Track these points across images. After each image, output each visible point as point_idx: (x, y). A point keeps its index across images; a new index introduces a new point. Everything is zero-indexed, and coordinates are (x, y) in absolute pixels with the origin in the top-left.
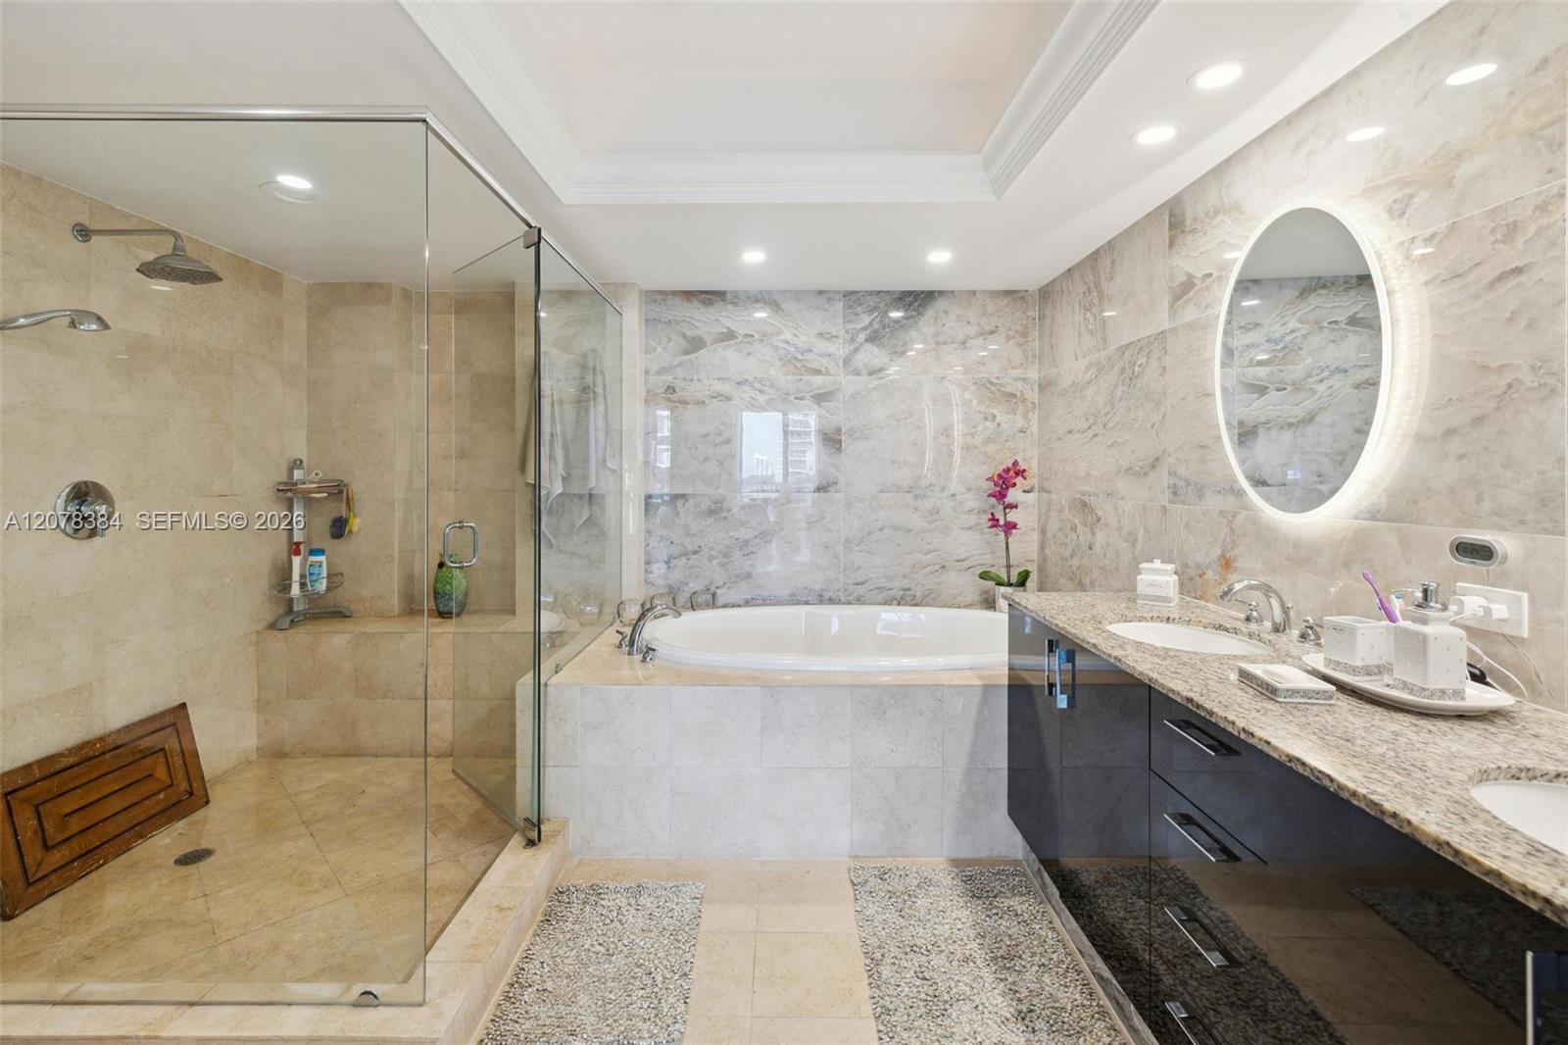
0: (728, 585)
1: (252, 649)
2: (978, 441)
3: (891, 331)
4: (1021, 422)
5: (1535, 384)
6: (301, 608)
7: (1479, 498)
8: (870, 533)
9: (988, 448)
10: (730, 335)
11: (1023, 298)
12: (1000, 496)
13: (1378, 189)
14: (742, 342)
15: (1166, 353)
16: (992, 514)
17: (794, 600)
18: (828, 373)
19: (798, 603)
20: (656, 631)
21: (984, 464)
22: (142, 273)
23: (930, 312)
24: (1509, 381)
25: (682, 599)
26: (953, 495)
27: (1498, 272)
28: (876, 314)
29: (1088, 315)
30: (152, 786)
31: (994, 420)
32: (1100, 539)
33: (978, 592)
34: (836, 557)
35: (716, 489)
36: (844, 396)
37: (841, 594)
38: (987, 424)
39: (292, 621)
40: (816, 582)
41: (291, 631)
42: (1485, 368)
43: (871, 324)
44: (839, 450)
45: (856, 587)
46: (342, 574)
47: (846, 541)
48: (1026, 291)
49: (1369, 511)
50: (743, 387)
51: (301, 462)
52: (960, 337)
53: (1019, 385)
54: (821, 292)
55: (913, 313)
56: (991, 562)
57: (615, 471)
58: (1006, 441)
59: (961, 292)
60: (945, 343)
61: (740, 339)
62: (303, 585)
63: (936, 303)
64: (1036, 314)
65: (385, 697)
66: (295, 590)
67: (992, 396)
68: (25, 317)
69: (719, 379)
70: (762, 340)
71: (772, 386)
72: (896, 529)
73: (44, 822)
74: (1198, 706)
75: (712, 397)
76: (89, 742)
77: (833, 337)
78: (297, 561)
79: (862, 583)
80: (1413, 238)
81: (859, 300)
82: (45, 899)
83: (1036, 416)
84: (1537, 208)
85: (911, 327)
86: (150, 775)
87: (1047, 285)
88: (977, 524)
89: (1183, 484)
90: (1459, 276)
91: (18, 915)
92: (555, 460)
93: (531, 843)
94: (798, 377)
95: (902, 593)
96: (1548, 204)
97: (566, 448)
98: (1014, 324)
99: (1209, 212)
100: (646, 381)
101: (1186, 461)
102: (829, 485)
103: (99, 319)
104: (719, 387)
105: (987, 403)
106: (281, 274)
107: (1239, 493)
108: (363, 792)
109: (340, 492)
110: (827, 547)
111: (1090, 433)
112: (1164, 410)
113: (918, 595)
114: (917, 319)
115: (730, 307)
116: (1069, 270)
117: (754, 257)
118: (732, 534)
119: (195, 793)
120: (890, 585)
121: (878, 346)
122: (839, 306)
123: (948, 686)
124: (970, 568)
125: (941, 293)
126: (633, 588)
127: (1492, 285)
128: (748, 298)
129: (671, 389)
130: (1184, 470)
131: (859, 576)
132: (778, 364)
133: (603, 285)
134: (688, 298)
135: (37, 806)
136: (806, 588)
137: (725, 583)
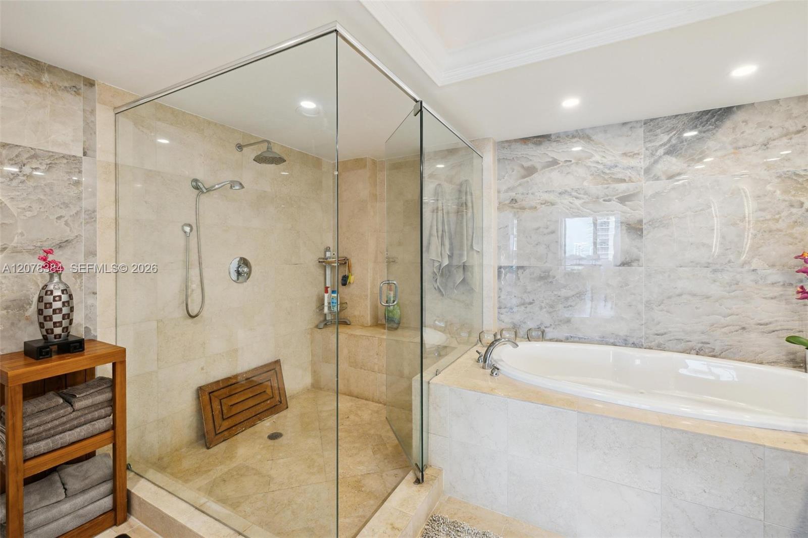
0: (553, 326)
1: (309, 336)
2: (781, 225)
3: (688, 144)
6: (330, 319)
8: (669, 297)
9: (794, 231)
10: (555, 162)
14: (563, 166)
16: (802, 287)
17: (603, 341)
18: (631, 181)
19: (607, 344)
20: (503, 354)
22: (256, 161)
23: (729, 124)
25: (522, 332)
26: (755, 270)
28: (674, 132)
30: (265, 397)
33: (784, 353)
34: (639, 314)
35: (545, 263)
36: (645, 196)
37: (643, 341)
38: (794, 210)
39: (326, 324)
40: (622, 329)
41: (324, 330)
43: (669, 140)
44: (641, 236)
45: (656, 336)
46: (346, 303)
47: (647, 302)
50: (563, 196)
51: (330, 248)
52: (761, 140)
54: (624, 124)
55: (711, 127)
56: (801, 328)
57: (479, 252)
60: (745, 147)
61: (562, 164)
62: (329, 308)
63: (735, 116)
65: (361, 368)
66: (326, 310)
67: (800, 185)
68: (218, 184)
69: (546, 192)
70: (577, 163)
71: (586, 193)
72: (695, 295)
73: (223, 407)
75: (542, 204)
76: (241, 373)
77: (635, 154)
78: (326, 295)
79: (662, 335)
81: (658, 124)
82: (221, 443)
85: (709, 138)
86: (265, 392)
88: (781, 295)
91: (211, 448)
92: (444, 245)
93: (418, 481)
94: (606, 186)
95: (700, 345)
97: (450, 239)
100: (498, 198)
102: (632, 261)
103: (241, 184)
104: (546, 197)
105: (793, 192)
106: (321, 159)
108: (348, 417)
109: (345, 263)
110: (630, 306)
113: (717, 349)
114: (714, 131)
115: (554, 144)
117: (571, 103)
118: (556, 293)
119: (282, 402)
120: (688, 338)
121: (677, 157)
122: (640, 131)
123: (771, 448)
124: (775, 332)
125: (739, 107)
126: (490, 324)
128: (568, 136)
129: (514, 201)
131: (660, 329)
132: (591, 178)
133: (471, 141)
134: (525, 143)
135: (220, 400)
136: (613, 334)
137: (551, 325)
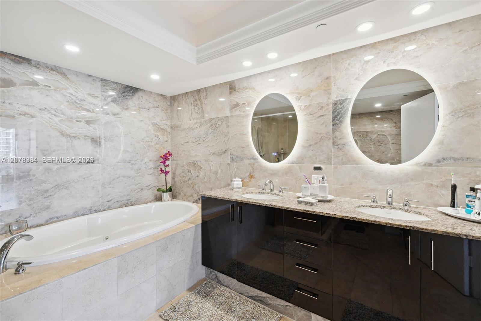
0: (34, 215)
2: (153, 144)
3: (122, 100)
4: (166, 139)
5: (327, 137)
7: (316, 158)
8: (114, 180)
9: (156, 146)
10: (34, 83)
11: (166, 98)
12: (164, 162)
13: (293, 93)
14: (42, 88)
15: (229, 122)
16: (160, 169)
17: (75, 215)
18: (93, 112)
21: (155, 152)
23: (137, 95)
24: (322, 136)
26: (145, 163)
27: (319, 115)
29: (196, 108)
31: (158, 137)
32: (202, 174)
33: (154, 196)
34: (98, 192)
36: (101, 123)
37: (101, 207)
38: (156, 138)
40: (88, 204)
42: (317, 133)
43: (113, 95)
44: (99, 146)
45: (107, 202)
47: (103, 184)
48: (167, 96)
49: (292, 162)
50: (43, 111)
52: (147, 107)
53: (165, 126)
54: (89, 76)
55: (131, 94)
56: (161, 185)
58: (162, 144)
59: (147, 91)
60: (142, 108)
61: (41, 87)
63: (139, 93)
64: (170, 104)
67: (158, 129)
69: (26, 105)
70: (56, 90)
71: (63, 114)
72: (124, 177)
74: (308, 211)
75: (20, 114)
77: (96, 96)
79: (110, 201)
80: (302, 105)
81: (108, 84)
83: (170, 137)
84: (327, 105)
85: (130, 100)
87: (175, 96)
89: (236, 157)
90: (312, 115)
94: (77, 111)
95: (127, 202)
96: (328, 104)
98: (164, 106)
99: (244, 88)
101: (237, 151)
104: (25, 109)
105: (156, 131)
107: (256, 159)
110: (93, 188)
111: (197, 143)
112: (229, 137)
113: (133, 201)
114: (132, 97)
116: (186, 93)
118: (36, 188)
120: (122, 199)
121: (117, 104)
122: (99, 84)
124: (151, 188)
125: (140, 89)
127: (318, 117)
128: (47, 67)
130: (236, 153)
131: (109, 198)
132: (66, 103)
134: (1, 55)
136: (82, 208)
137: (31, 215)
